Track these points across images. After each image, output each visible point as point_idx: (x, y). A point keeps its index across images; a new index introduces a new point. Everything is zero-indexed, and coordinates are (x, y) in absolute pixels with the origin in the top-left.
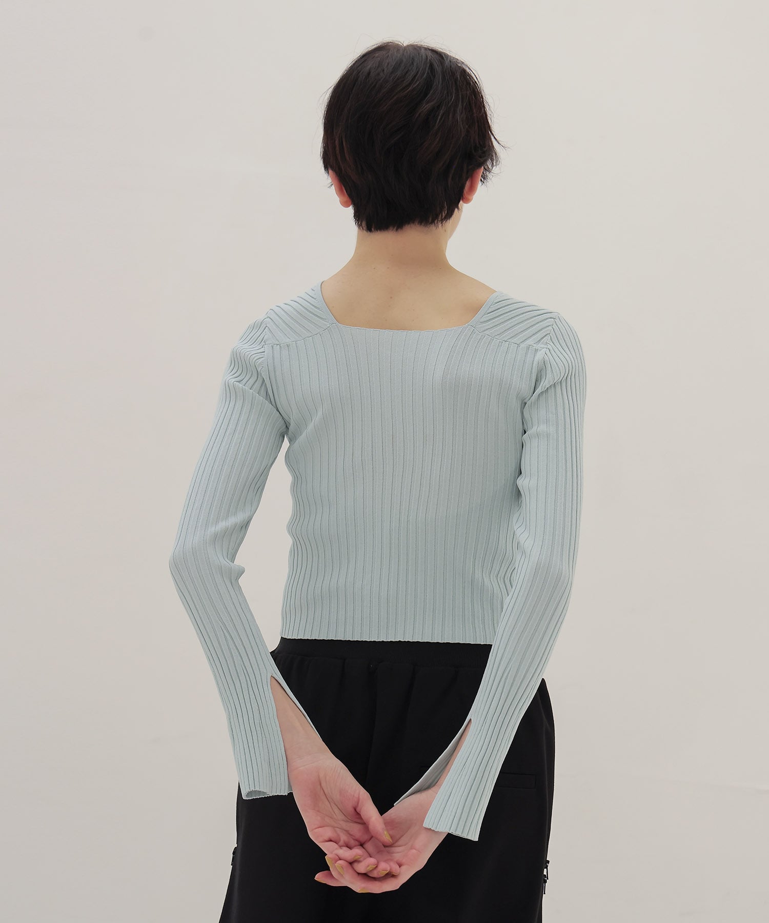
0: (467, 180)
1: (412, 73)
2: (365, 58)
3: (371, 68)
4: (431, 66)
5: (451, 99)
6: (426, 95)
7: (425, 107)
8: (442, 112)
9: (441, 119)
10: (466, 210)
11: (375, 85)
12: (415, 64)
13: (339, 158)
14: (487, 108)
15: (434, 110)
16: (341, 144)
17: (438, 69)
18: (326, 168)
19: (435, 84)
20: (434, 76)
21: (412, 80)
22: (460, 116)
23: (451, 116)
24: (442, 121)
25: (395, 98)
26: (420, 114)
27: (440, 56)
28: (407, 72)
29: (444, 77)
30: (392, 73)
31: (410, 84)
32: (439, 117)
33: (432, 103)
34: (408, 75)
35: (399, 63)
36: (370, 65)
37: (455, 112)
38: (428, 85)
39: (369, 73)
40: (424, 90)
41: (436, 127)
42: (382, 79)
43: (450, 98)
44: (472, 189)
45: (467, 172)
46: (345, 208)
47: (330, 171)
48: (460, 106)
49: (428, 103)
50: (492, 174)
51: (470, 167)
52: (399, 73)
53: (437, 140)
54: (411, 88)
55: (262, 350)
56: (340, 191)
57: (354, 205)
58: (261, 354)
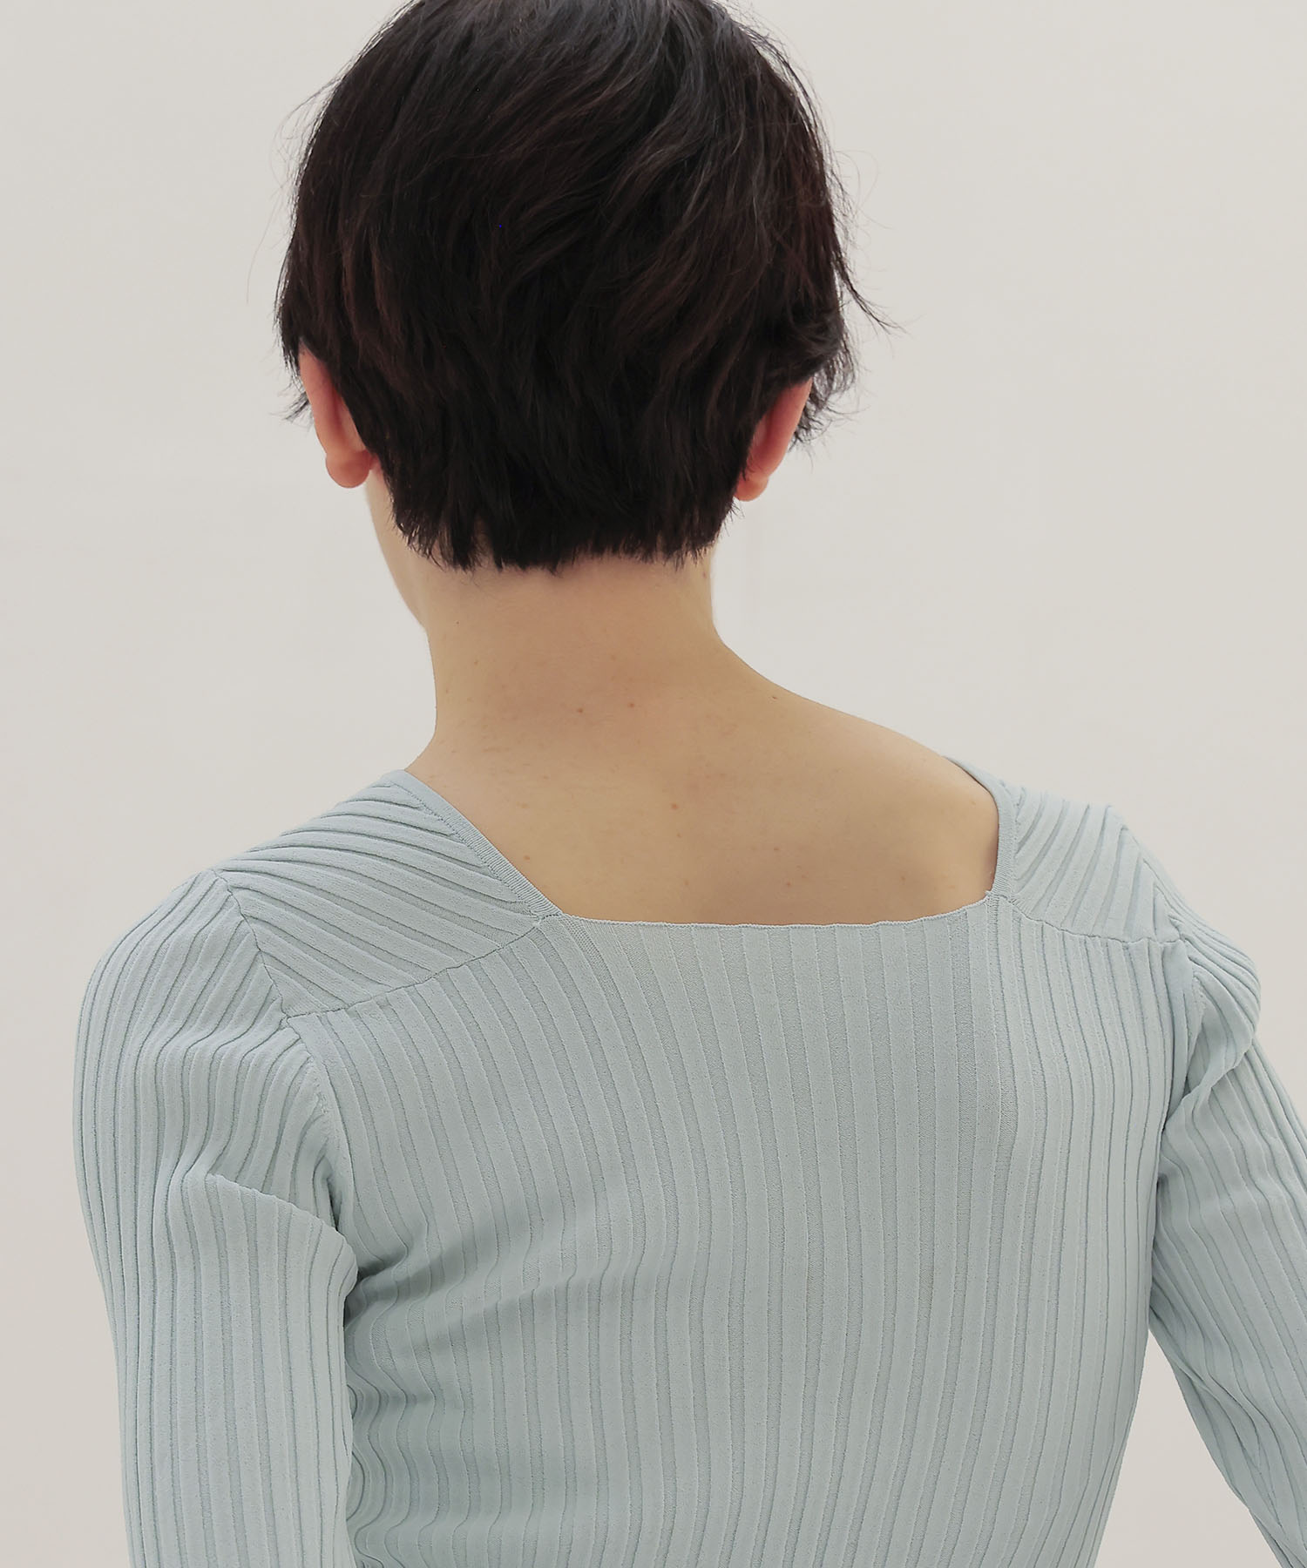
0: (761, 417)
1: (615, 47)
3: (473, 25)
4: (673, 32)
5: (734, 143)
6: (653, 120)
7: (655, 156)
8: (703, 179)
9: (700, 200)
11: (490, 76)
12: (621, 21)
13: (351, 312)
14: (834, 194)
15: (677, 174)
16: (363, 262)
17: (693, 42)
18: (291, 345)
19: (684, 87)
20: (681, 64)
21: (611, 67)
22: (759, 198)
23: (730, 192)
24: (704, 206)
25: (554, 121)
26: (632, 180)
28: (595, 43)
29: (711, 73)
30: (547, 40)
32: (695, 196)
33: (675, 147)
34: (596, 51)
37: (744, 183)
38: (664, 89)
39: (467, 40)
40: (649, 105)
42: (513, 60)
43: (728, 137)
44: (770, 451)
45: (766, 386)
46: (349, 490)
47: (307, 359)
49: (660, 144)
50: (828, 412)
51: (775, 373)
52: (568, 43)
53: (686, 267)
54: (606, 93)
55: (287, 1036)
56: (332, 429)
57: (388, 471)
58: (296, 1055)
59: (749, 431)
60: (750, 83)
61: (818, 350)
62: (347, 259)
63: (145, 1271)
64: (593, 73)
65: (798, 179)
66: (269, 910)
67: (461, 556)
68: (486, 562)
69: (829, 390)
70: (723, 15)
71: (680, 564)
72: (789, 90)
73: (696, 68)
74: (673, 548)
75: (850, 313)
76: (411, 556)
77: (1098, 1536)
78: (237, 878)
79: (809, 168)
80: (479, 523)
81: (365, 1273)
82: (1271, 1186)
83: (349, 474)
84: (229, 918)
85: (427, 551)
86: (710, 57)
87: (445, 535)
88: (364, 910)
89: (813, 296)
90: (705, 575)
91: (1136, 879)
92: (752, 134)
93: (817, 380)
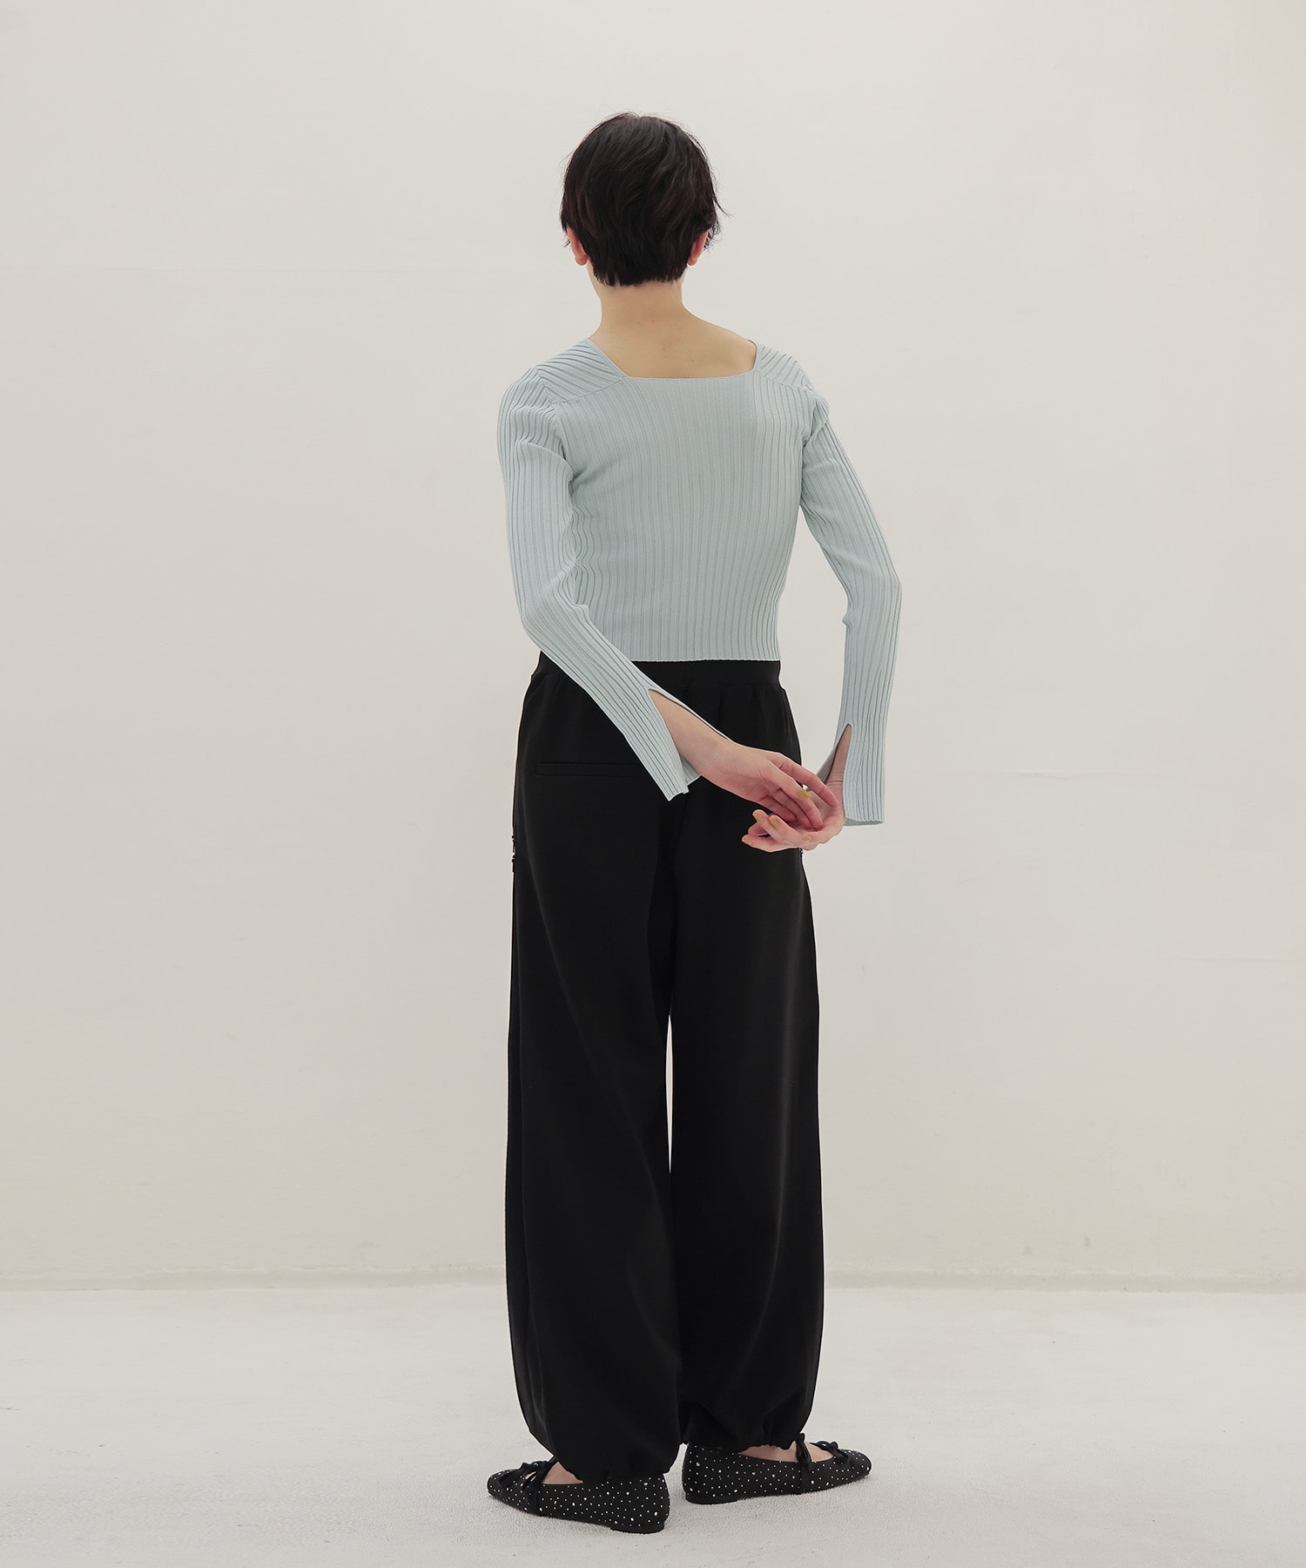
1: (649, 140)
2: (604, 126)
3: (610, 134)
4: (666, 134)
5: (684, 165)
6: (661, 159)
7: (662, 169)
8: (676, 175)
9: (675, 181)
10: (690, 271)
11: (616, 148)
12: (652, 131)
13: (580, 215)
14: (713, 178)
15: (669, 174)
17: (672, 137)
18: (564, 226)
19: (669, 150)
20: (669, 143)
21: (649, 145)
22: (692, 181)
23: (684, 178)
24: (676, 183)
25: (634, 159)
26: (656, 175)
27: (674, 129)
28: (644, 139)
29: (677, 145)
30: (631, 137)
31: (647, 149)
32: (673, 180)
33: (667, 166)
35: (637, 131)
36: (610, 131)
37: (687, 177)
38: (664, 151)
39: (609, 138)
40: (660, 155)
41: (672, 187)
42: (621, 144)
43: (682, 163)
44: (698, 251)
45: (696, 232)
47: (569, 229)
48: (691, 171)
49: (663, 165)
51: (698, 229)
52: (637, 139)
53: (672, 200)
54: (648, 152)
55: (550, 408)
56: (576, 249)
57: (592, 261)
58: (552, 413)
59: (691, 246)
60: (688, 148)
61: (710, 222)
62: (579, 201)
63: (512, 471)
64: (644, 146)
65: (702, 175)
66: (548, 376)
67: (612, 283)
68: (618, 284)
69: (714, 234)
70: (680, 129)
71: (672, 283)
72: (699, 150)
73: (673, 145)
74: (670, 279)
75: (718, 211)
76: (598, 283)
77: (789, 559)
78: (542, 367)
79: (705, 171)
80: (616, 274)
81: (575, 477)
82: (833, 460)
83: (582, 262)
84: (538, 377)
85: (602, 282)
86: (677, 141)
87: (607, 276)
88: (573, 376)
89: (708, 206)
90: (679, 288)
91: (797, 374)
92: (689, 162)
93: (710, 231)
